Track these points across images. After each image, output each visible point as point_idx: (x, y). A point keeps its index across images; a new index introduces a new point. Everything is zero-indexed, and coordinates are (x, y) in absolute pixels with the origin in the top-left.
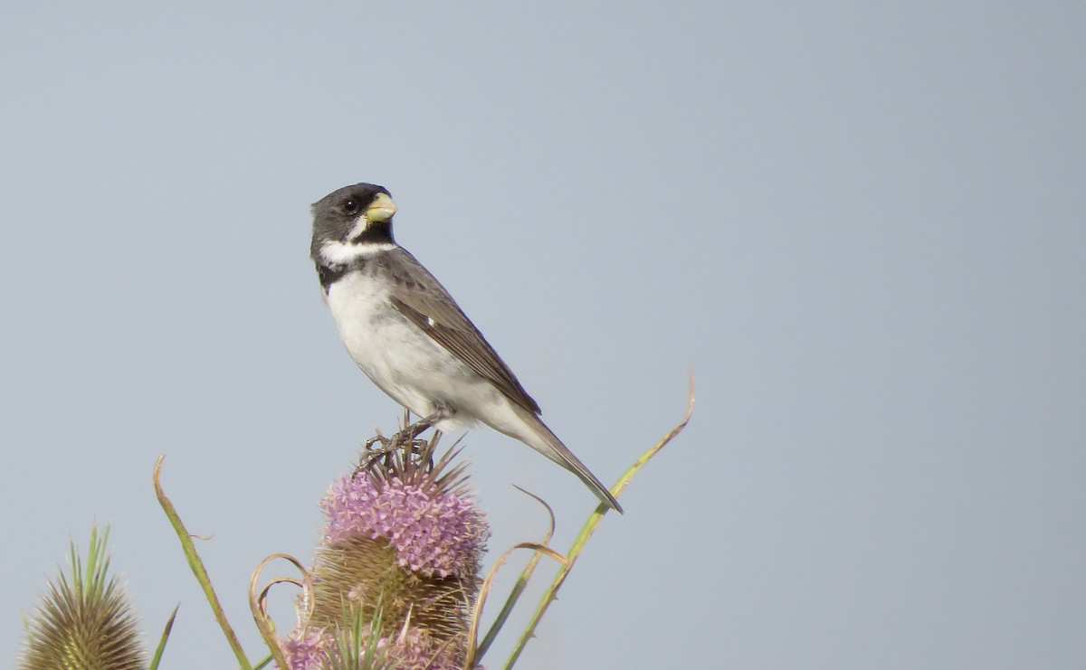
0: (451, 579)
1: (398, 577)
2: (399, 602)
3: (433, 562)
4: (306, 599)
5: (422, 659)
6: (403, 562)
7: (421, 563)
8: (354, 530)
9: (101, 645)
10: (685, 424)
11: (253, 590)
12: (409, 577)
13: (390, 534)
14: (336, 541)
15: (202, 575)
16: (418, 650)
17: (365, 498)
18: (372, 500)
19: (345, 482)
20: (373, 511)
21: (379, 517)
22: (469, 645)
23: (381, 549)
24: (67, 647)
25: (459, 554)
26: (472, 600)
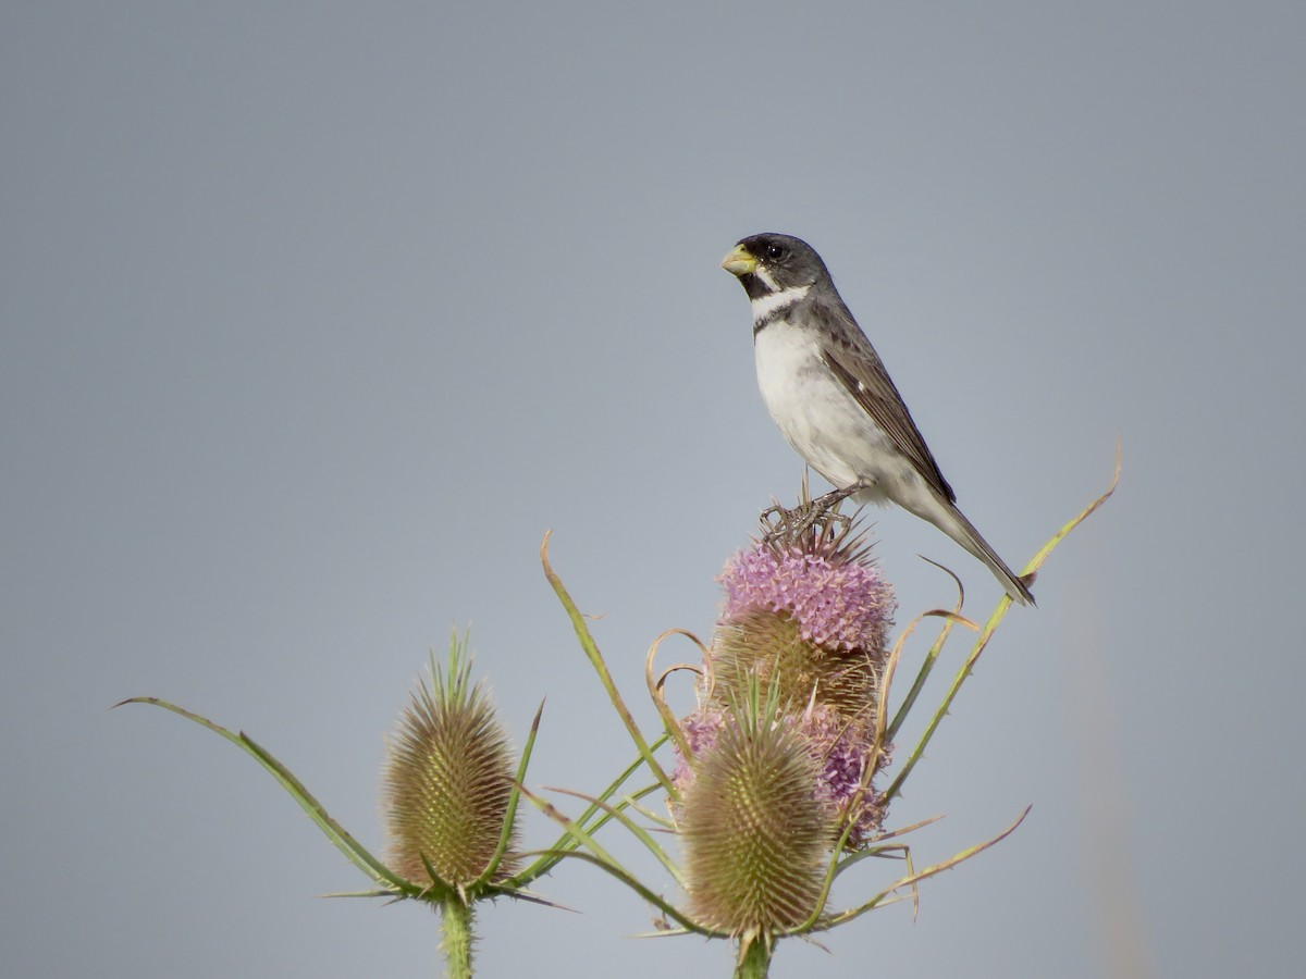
0: (857, 652)
1: (801, 651)
2: (804, 677)
3: (837, 634)
4: (706, 679)
5: (830, 736)
6: (806, 635)
7: (825, 636)
8: (755, 604)
9: (467, 752)
10: (1110, 494)
11: (650, 667)
12: (812, 651)
13: (792, 606)
14: (735, 615)
15: (595, 655)
16: (825, 727)
17: (764, 569)
18: (772, 572)
19: (742, 555)
20: (773, 583)
21: (779, 589)
22: (878, 722)
23: (783, 622)
24: (431, 757)
25: (865, 626)
26: (880, 674)
